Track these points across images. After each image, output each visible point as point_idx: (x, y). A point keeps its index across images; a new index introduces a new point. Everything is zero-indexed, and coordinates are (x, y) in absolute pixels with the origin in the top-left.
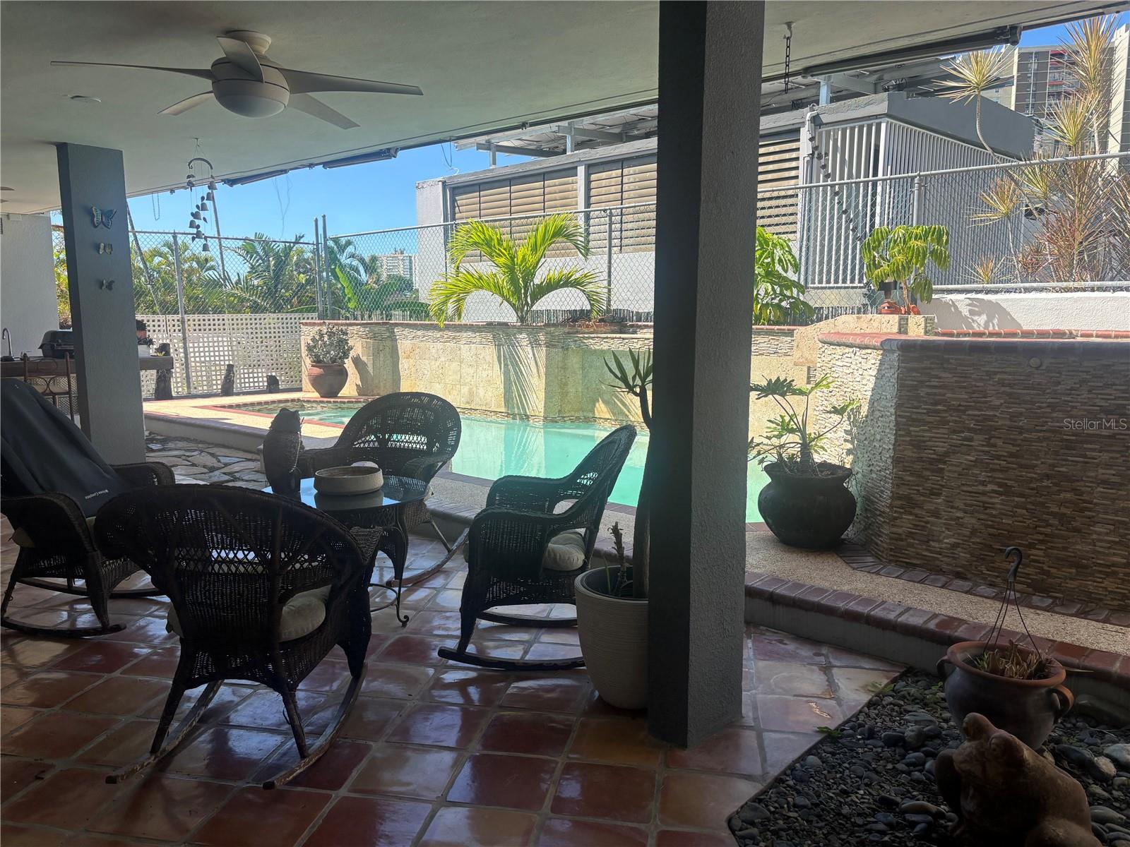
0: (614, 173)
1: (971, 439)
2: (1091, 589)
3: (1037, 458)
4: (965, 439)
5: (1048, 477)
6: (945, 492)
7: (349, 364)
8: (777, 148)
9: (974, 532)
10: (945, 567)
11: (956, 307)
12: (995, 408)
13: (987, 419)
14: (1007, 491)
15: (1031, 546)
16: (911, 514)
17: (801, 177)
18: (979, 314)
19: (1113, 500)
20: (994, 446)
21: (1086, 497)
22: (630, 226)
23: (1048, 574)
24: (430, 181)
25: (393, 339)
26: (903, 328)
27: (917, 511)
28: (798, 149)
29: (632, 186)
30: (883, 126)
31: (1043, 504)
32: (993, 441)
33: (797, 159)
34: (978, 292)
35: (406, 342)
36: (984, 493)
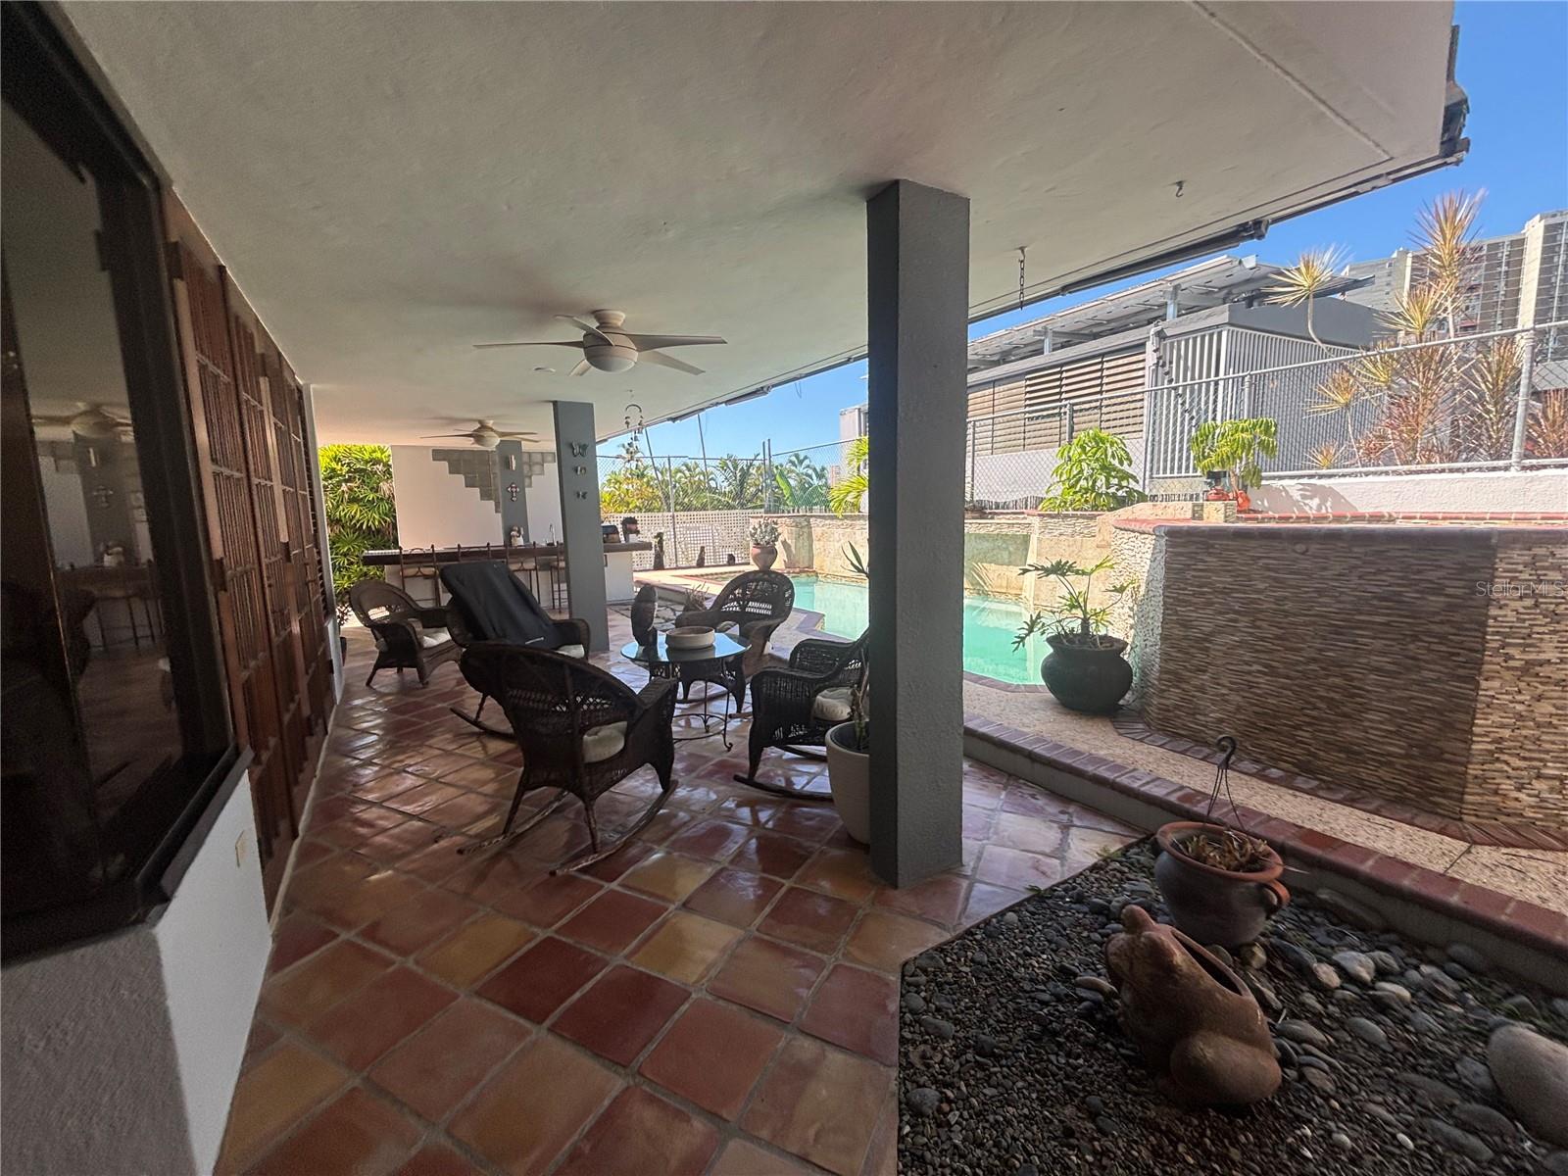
0: (987, 392)
1: (1236, 621)
2: (1364, 776)
3: (1304, 641)
4: (1231, 620)
5: (1315, 660)
6: (1211, 669)
7: (778, 546)
8: (1126, 361)
9: (1239, 708)
10: (1210, 739)
11: (1287, 492)
12: (1260, 592)
13: (1254, 601)
14: (1272, 671)
15: (1297, 727)
16: (1179, 688)
17: (1146, 384)
18: (1311, 498)
19: (1388, 688)
20: (1259, 628)
21: (1355, 683)
22: (999, 433)
23: (1315, 756)
24: (850, 409)
25: (809, 526)
26: (1197, 514)
27: (1184, 686)
28: (1144, 360)
29: (1002, 401)
30: (1224, 334)
31: (1308, 687)
32: (1258, 623)
33: (1143, 368)
34: (1311, 477)
35: (818, 528)
36: (1249, 673)
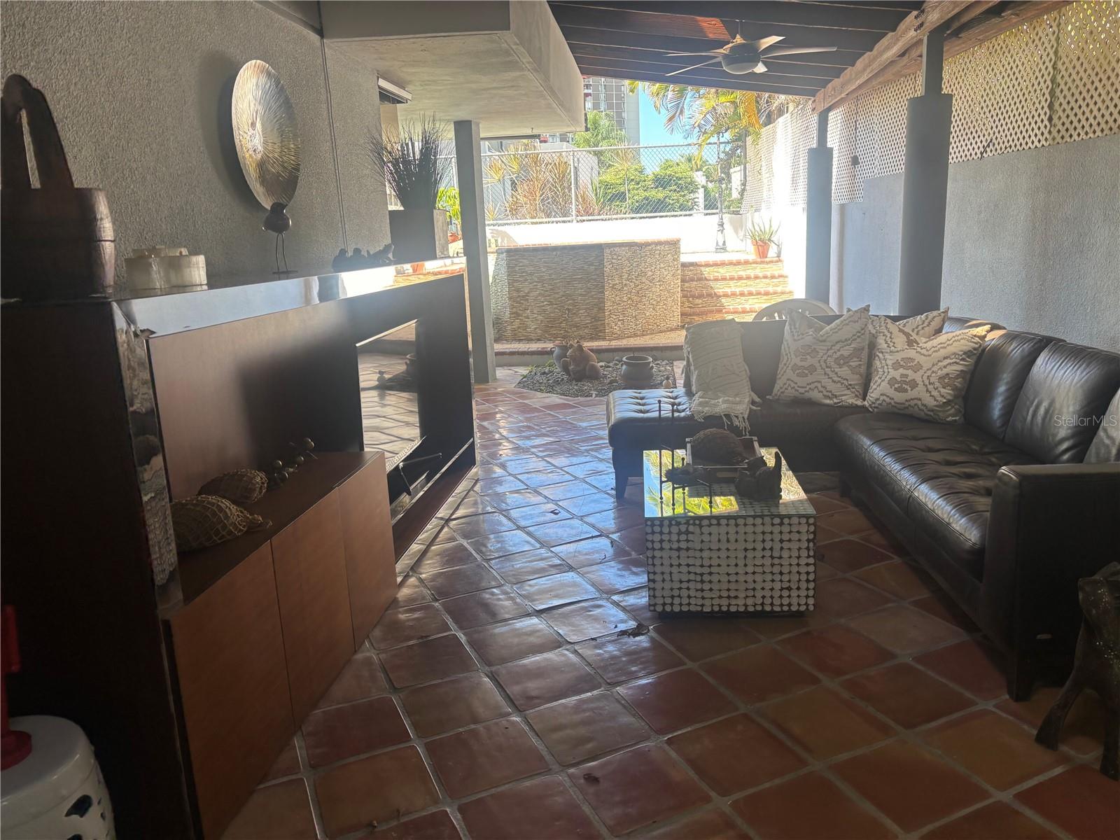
1: (537, 285)
3: (560, 289)
6: (530, 308)
9: (542, 321)
10: (533, 338)
12: (544, 272)
13: (542, 276)
14: (551, 304)
15: (561, 323)
16: (518, 319)
19: (584, 301)
20: (545, 287)
21: (576, 301)
23: (567, 332)
31: (562, 306)
36: (543, 306)
